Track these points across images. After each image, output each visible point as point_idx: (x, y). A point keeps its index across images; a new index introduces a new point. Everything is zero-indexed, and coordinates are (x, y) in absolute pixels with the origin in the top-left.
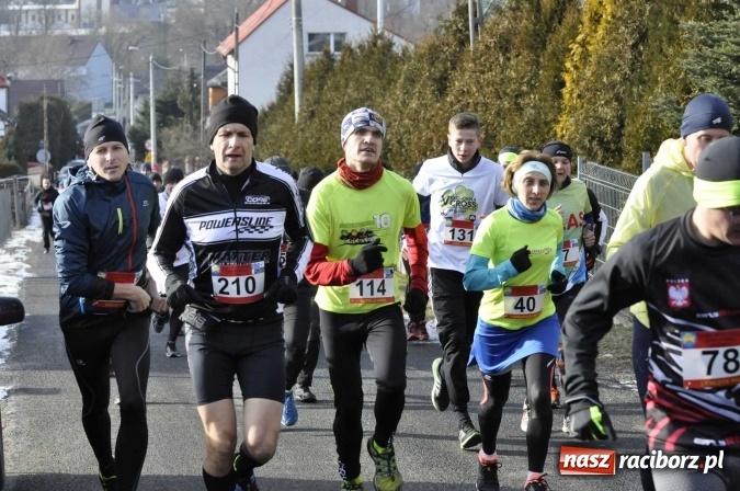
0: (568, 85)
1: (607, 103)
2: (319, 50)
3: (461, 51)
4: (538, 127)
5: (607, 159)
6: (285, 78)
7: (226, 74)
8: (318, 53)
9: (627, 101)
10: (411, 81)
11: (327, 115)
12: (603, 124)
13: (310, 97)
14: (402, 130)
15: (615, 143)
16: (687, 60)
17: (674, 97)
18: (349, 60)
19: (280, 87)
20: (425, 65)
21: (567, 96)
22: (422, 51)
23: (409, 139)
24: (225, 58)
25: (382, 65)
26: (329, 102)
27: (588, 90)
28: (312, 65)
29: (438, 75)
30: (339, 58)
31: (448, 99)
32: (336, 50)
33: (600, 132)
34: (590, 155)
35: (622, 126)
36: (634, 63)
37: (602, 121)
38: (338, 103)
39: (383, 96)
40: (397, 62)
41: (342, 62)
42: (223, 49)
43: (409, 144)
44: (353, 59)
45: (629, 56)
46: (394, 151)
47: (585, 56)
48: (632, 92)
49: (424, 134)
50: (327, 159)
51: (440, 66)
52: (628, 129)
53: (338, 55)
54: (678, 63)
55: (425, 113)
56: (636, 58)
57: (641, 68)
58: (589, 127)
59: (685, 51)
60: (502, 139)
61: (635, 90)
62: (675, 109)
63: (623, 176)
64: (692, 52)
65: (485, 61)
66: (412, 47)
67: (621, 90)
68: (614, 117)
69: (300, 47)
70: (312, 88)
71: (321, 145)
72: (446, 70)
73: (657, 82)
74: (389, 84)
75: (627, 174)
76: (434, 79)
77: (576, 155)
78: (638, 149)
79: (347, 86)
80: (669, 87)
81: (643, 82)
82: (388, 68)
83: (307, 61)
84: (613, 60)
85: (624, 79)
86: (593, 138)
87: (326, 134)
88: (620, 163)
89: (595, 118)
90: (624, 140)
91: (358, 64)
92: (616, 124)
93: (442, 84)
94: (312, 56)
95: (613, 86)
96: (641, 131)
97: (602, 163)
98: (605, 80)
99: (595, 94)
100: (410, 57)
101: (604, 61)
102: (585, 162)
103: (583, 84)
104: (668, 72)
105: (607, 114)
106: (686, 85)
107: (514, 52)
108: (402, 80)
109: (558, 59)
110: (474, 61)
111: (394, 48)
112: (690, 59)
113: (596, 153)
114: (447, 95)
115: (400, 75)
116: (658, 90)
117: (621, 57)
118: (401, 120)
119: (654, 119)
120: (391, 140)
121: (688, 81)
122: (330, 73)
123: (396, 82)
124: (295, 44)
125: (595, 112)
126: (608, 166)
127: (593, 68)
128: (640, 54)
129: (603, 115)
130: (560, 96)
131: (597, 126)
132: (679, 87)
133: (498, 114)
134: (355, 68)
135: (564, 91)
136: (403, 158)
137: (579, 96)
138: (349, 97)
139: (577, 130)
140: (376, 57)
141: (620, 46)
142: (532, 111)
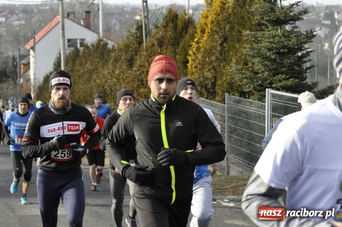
0: (190, 62)
1: (209, 70)
2: (73, 47)
3: (140, 46)
5: (209, 96)
6: (57, 60)
7: (29, 58)
8: (72, 48)
9: (218, 69)
10: (116, 60)
11: (77, 77)
12: (207, 80)
13: (69, 69)
14: (112, 84)
15: (212, 89)
16: (246, 49)
17: (240, 67)
18: (87, 51)
19: (54, 64)
20: (123, 53)
21: (190, 67)
22: (121, 47)
23: (115, 88)
24: (29, 51)
25: (102, 54)
26: (78, 71)
27: (200, 64)
28: (69, 54)
29: (129, 58)
30: (82, 50)
31: (134, 69)
32: (81, 46)
33: (205, 84)
34: (200, 95)
35: (216, 81)
36: (221, 52)
37: (207, 79)
38: (82, 71)
39: (103, 68)
40: (110, 52)
41: (84, 52)
42: (28, 47)
43: (115, 90)
44: (89, 51)
45: (219, 48)
46: (108, 93)
47: (198, 49)
48: (220, 65)
49: (123, 85)
50: (77, 97)
51: (130, 54)
52: (219, 82)
53: (81, 49)
54: (242, 51)
55: (123, 76)
56: (222, 50)
57: (225, 54)
58: (200, 81)
59: (245, 45)
61: (222, 64)
63: (216, 104)
64: (248, 46)
65: (151, 51)
66: (116, 45)
67: (216, 64)
68: (212, 77)
69: (64, 45)
70: (69, 65)
71: (74, 91)
72: (132, 56)
73: (231, 61)
74: (106, 62)
75: (218, 103)
76: (127, 60)
78: (223, 92)
79: (86, 63)
80: (238, 63)
81: (225, 60)
82: (106, 55)
83: (67, 52)
84: (211, 50)
85: (217, 59)
86: (202, 87)
87: (77, 86)
88: (214, 98)
90: (217, 87)
91: (92, 53)
92: (213, 80)
93: (131, 62)
94: (70, 50)
95: (211, 62)
96: (225, 83)
97: (207, 98)
98: (207, 59)
99: (203, 66)
100: (116, 50)
101: (207, 51)
102: (198, 98)
103: (197, 61)
104: (237, 56)
105: (209, 75)
106: (246, 61)
107: (165, 47)
108: (112, 60)
109: (185, 50)
110: (146, 51)
111: (109, 46)
112: (247, 49)
113: (204, 94)
114: (133, 67)
115: (111, 58)
116: (232, 64)
117: (215, 49)
118: (112, 79)
119: (231, 77)
120: (107, 88)
121: (246, 60)
122: (78, 57)
123: (109, 61)
124: (61, 44)
125: (203, 74)
126: (209, 99)
127: (202, 54)
128: (224, 47)
129: (207, 76)
130: (186, 67)
131: (204, 81)
132: (242, 62)
134: (90, 55)
135: (188, 65)
136: (113, 97)
137: (195, 67)
138: (87, 68)
140: (100, 49)
141: (215, 44)
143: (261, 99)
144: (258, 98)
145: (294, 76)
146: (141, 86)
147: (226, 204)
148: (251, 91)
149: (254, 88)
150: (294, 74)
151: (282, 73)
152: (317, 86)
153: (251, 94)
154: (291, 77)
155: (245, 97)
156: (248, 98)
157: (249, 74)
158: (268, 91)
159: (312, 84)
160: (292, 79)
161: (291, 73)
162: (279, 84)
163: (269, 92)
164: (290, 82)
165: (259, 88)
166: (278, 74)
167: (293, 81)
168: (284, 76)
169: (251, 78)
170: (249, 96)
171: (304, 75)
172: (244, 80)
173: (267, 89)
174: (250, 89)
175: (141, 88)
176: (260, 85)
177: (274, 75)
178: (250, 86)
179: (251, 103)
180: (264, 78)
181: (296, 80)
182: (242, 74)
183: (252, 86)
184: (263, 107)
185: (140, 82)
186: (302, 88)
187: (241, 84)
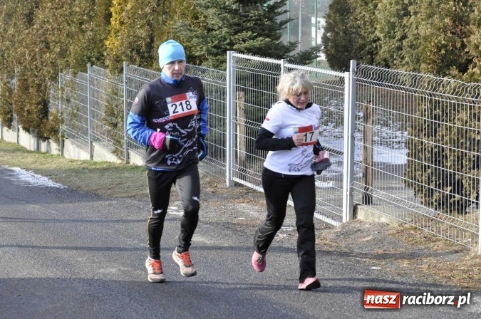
0: (113, 15)
1: (142, 26)
4: (95, 43)
5: (143, 63)
9: (155, 25)
10: (9, 16)
12: (140, 41)
15: (148, 52)
17: (187, 22)
20: (19, 5)
21: (113, 23)
23: (9, 54)
27: (129, 19)
29: (27, 11)
31: (35, 26)
33: (137, 46)
34: (131, 61)
37: (139, 38)
43: (9, 57)
48: (158, 20)
49: (19, 50)
51: (29, 6)
52: (156, 43)
55: (19, 37)
57: (164, 3)
58: (130, 43)
60: (72, 51)
61: (160, 18)
62: (189, 30)
67: (151, 18)
68: (146, 36)
72: (32, 8)
73: (175, 12)
76: (25, 15)
77: (122, 61)
80: (184, 15)
81: (165, 13)
85: (153, 11)
86: (133, 50)
88: (151, 66)
89: (134, 37)
90: (155, 50)
92: (148, 40)
93: (30, 18)
95: (145, 15)
97: (140, 66)
98: (140, 12)
99: (134, 21)
102: (128, 65)
104: (183, 6)
105: (142, 34)
106: (195, 14)
113: (135, 60)
114: (34, 24)
116: (176, 17)
121: (196, 11)
125: (134, 33)
126: (143, 67)
127: (132, 4)
129: (139, 35)
130: (109, 23)
131: (135, 41)
132: (190, 15)
133: (68, 36)
135: (112, 19)
137: (122, 23)
139: (122, 44)
142: (91, 33)
143: (218, 66)
144: (213, 64)
145: (263, 33)
146: (46, 50)
147: (175, 213)
148: (204, 55)
149: (208, 50)
150: (263, 30)
151: (247, 29)
152: (296, 47)
153: (204, 59)
154: (259, 35)
155: (195, 64)
156: (200, 65)
157: (200, 31)
158: (230, 54)
159: (288, 45)
160: (261, 38)
161: (260, 29)
162: (243, 45)
163: (231, 56)
164: (259, 42)
165: (214, 50)
166: (241, 31)
167: (262, 41)
168: (250, 33)
169: (203, 37)
170: (201, 62)
171: (278, 31)
172: (194, 39)
173: (228, 52)
174: (202, 53)
175: (45, 53)
176: (215, 47)
177: (236, 33)
178: (201, 48)
179: (203, 71)
180: (221, 37)
181: (267, 39)
182: (191, 31)
183: (204, 48)
184: (223, 78)
185: (44, 44)
186: (276, 50)
187: (189, 44)
